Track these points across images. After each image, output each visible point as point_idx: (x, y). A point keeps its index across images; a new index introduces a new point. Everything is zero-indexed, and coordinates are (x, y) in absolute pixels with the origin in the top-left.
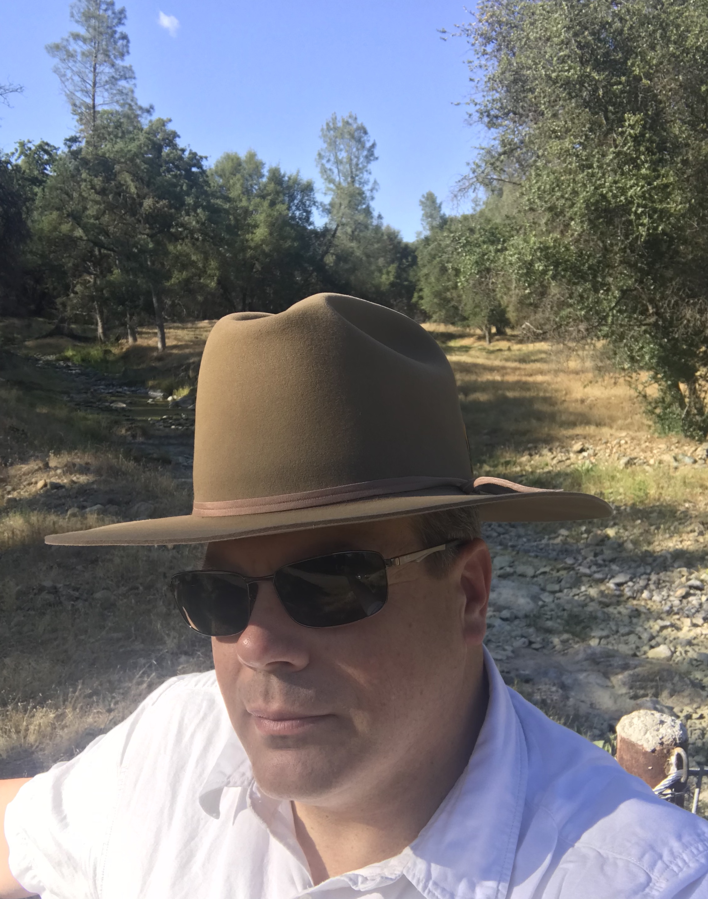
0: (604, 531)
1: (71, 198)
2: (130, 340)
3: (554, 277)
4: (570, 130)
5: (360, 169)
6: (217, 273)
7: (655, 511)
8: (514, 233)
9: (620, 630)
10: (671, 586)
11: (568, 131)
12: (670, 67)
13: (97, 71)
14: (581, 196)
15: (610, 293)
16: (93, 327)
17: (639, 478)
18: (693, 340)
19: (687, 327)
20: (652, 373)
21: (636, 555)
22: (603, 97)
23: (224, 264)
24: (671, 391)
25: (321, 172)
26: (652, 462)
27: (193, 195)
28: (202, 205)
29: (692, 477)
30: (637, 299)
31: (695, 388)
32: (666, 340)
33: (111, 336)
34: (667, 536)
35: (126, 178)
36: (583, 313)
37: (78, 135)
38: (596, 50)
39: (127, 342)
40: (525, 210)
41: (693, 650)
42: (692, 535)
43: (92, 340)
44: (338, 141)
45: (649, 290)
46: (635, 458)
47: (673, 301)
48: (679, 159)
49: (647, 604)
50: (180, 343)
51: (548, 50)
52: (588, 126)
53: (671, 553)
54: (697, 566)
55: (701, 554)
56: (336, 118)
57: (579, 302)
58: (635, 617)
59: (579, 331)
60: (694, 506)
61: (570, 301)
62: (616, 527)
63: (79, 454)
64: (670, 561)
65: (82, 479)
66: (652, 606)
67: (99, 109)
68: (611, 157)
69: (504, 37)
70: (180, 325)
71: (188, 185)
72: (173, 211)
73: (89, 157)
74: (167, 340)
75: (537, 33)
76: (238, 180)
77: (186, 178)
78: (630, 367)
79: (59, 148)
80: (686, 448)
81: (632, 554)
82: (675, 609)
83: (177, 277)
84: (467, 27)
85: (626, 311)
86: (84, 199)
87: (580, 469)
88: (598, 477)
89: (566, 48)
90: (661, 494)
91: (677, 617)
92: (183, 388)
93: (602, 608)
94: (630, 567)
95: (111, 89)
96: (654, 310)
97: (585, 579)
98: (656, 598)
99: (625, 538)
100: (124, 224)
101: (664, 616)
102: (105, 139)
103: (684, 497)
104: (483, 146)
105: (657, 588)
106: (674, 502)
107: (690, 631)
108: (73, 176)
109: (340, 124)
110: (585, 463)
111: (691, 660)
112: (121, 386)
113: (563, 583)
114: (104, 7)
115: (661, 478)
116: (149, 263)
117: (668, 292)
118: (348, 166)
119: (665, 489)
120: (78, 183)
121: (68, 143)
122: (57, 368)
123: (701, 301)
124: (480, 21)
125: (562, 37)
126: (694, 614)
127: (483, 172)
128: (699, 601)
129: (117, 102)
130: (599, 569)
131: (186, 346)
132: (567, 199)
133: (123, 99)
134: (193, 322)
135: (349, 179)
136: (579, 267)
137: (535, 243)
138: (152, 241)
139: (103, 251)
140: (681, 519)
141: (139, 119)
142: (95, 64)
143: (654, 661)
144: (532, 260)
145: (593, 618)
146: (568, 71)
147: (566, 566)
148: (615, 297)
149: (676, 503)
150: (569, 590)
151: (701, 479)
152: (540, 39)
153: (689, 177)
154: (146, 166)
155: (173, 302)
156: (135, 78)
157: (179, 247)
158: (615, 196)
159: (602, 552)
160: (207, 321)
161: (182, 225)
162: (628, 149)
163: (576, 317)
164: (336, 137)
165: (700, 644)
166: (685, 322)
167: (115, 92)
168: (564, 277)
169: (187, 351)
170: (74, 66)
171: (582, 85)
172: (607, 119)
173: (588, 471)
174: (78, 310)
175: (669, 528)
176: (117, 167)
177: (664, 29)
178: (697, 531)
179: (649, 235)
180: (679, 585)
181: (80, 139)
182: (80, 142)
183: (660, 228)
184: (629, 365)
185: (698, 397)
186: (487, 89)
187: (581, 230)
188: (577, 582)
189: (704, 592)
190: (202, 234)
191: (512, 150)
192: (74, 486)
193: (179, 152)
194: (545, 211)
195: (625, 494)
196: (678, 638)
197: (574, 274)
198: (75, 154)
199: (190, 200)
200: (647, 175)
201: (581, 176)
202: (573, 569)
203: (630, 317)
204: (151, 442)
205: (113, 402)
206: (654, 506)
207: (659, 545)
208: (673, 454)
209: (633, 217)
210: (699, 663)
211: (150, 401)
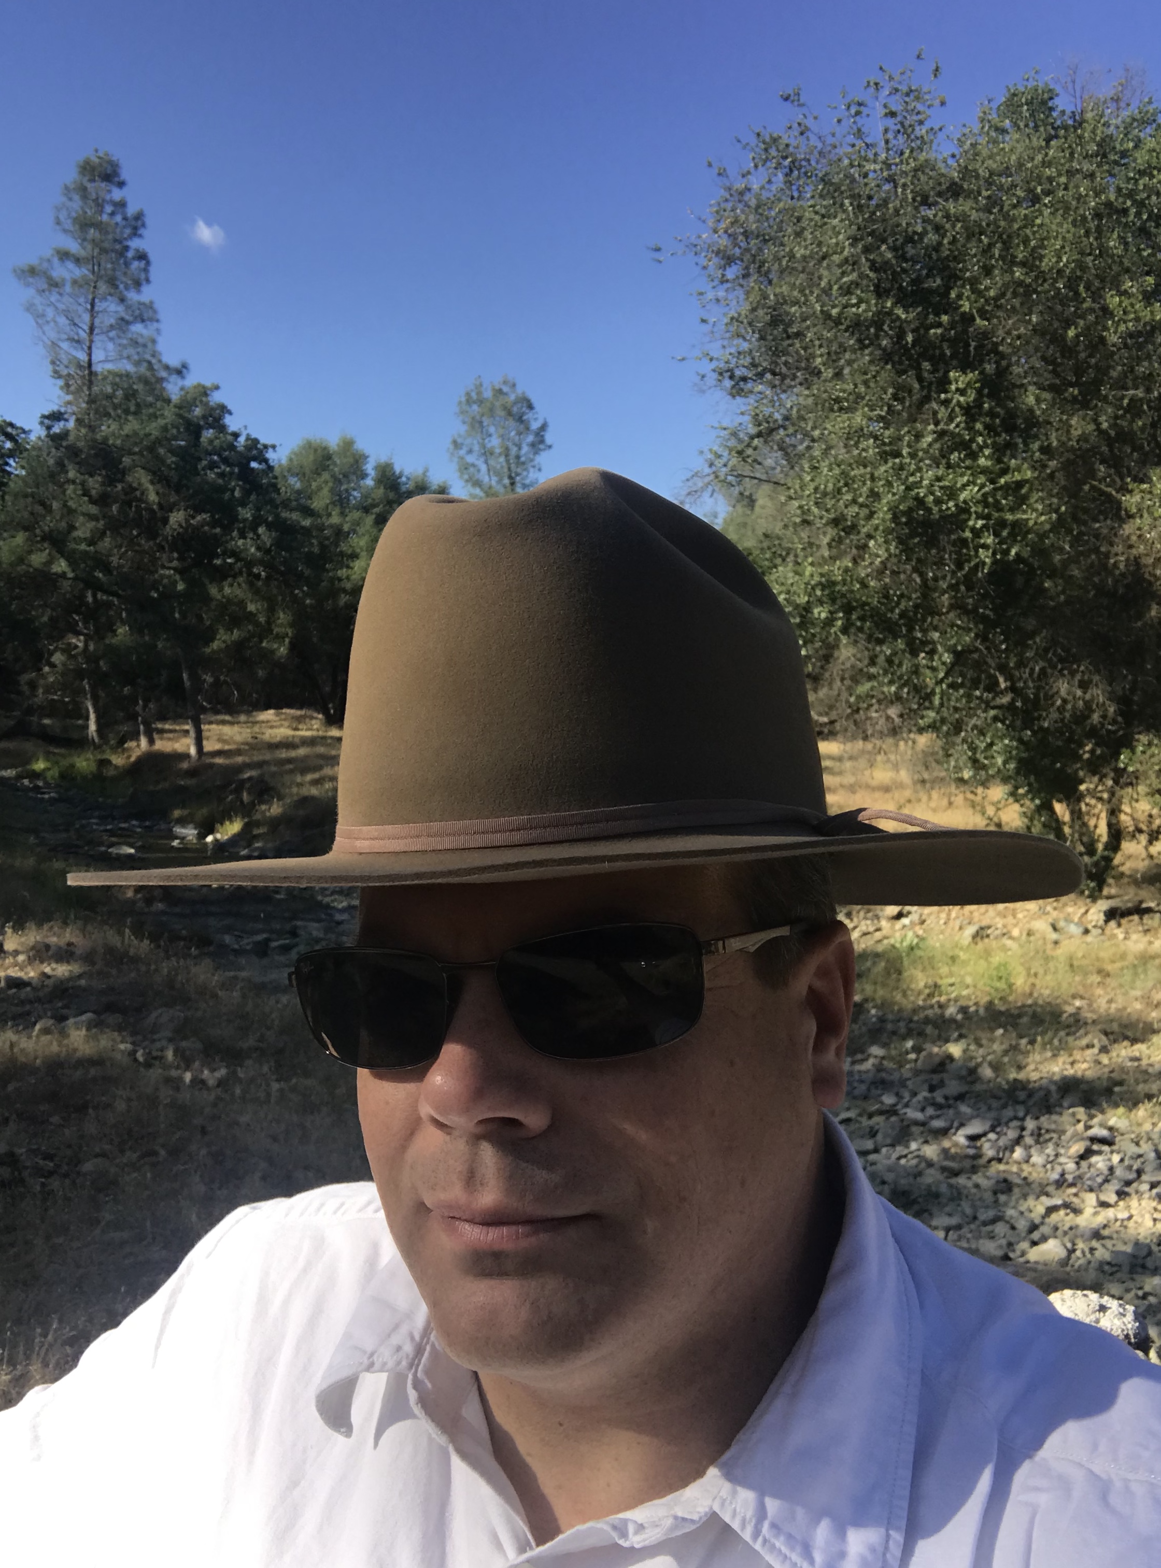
0: (944, 1048)
1: (48, 509)
2: (144, 742)
3: (845, 630)
4: (863, 398)
5: (523, 463)
6: (290, 632)
7: (1025, 1014)
8: (778, 561)
9: (978, 1215)
10: (1059, 1138)
11: (860, 397)
12: (1016, 302)
13: (96, 309)
14: (885, 501)
15: (936, 657)
16: (80, 722)
17: (996, 959)
18: (1072, 733)
19: (1061, 710)
20: (1007, 788)
21: (1000, 1087)
22: (914, 345)
23: (301, 619)
24: (1040, 816)
25: (460, 470)
26: (1016, 932)
27: (251, 505)
28: (266, 521)
29: (1084, 957)
30: (979, 665)
31: (1080, 809)
32: (1029, 733)
33: (111, 735)
34: (1049, 1054)
35: (141, 478)
36: (893, 689)
37: (63, 410)
38: (899, 273)
39: (138, 746)
40: (795, 523)
41: (1103, 1246)
42: (1089, 1052)
43: (80, 743)
44: (486, 422)
45: (999, 650)
46: (989, 927)
47: (1037, 668)
48: (1036, 446)
49: (1022, 1170)
50: (227, 747)
51: (825, 273)
52: (891, 391)
53: (1055, 1083)
54: (1101, 1105)
55: (1105, 1084)
56: (481, 385)
57: (886, 672)
58: (1003, 1193)
59: (888, 718)
60: (1090, 1005)
61: (873, 670)
62: (963, 1040)
63: (56, 929)
64: (1055, 1096)
65: (61, 970)
66: (1030, 1173)
67: (98, 368)
68: (929, 439)
69: (754, 256)
70: (227, 718)
71: (242, 488)
72: (218, 530)
73: (80, 444)
74: (205, 743)
75: (806, 248)
76: (326, 482)
77: (239, 478)
78: (974, 776)
79: (30, 431)
80: (1070, 910)
81: (991, 1085)
82: (1070, 1178)
83: (222, 639)
84: (693, 239)
85: (962, 685)
86: (71, 511)
87: (898, 945)
88: (929, 958)
89: (853, 270)
90: (1033, 985)
91: (1073, 1190)
92: (231, 822)
93: (947, 1178)
94: (990, 1109)
95: (119, 337)
96: (1008, 684)
97: (915, 1130)
98: (1037, 1159)
99: (979, 1060)
100: (136, 551)
101: (1051, 1189)
102: (108, 415)
103: (1073, 991)
104: (725, 425)
105: (1037, 1142)
106: (1057, 998)
107: (1096, 1214)
108: (52, 476)
109: (488, 394)
110: (906, 936)
111: (1102, 1264)
112: (126, 819)
113: (879, 1137)
114: (109, 209)
115: (1032, 958)
116: (177, 615)
117: (1029, 654)
118: (502, 459)
119: (1040, 976)
120: (61, 486)
121: (46, 421)
122: (18, 790)
123: (1082, 668)
124: (715, 231)
125: (846, 253)
126: (1101, 1185)
127: (725, 465)
128: (1108, 1163)
129: (128, 358)
130: (939, 1112)
131: (238, 752)
132: (861, 506)
133: (138, 353)
134: (248, 713)
135: (506, 481)
136: (885, 614)
137: (812, 576)
138: (182, 580)
139: (99, 595)
140: (1068, 1026)
141: (165, 385)
142: (93, 299)
143: (1040, 1267)
144: (808, 602)
145: (934, 1195)
146: (857, 305)
147: (884, 1108)
148: (944, 663)
149: (1058, 1001)
150: (891, 1150)
151: (1098, 959)
152: (811, 257)
153: (1053, 473)
154: (174, 459)
155: (217, 680)
156: (158, 321)
157: (227, 591)
158: (938, 501)
159: (942, 1084)
160: (272, 712)
161: (234, 554)
162: (957, 426)
163: (882, 697)
164: (483, 415)
165: (1115, 1236)
166: (1059, 702)
167: (125, 342)
168: (860, 629)
169: (239, 759)
170: (58, 301)
171: (879, 328)
172: (920, 379)
173: (912, 948)
174: (55, 693)
175: (1050, 1042)
176: (127, 461)
177: (1004, 243)
178: (1097, 1046)
179: (995, 562)
180: (1073, 1137)
181: (66, 416)
182: (66, 420)
183: (1013, 552)
184: (971, 773)
185: (1085, 825)
186: (728, 335)
187: (886, 555)
188: (903, 1135)
189: (1115, 1148)
190: (265, 567)
191: (771, 431)
192: (47, 982)
193: (230, 438)
194: (826, 525)
195: (975, 986)
196: (1077, 1226)
197: (877, 625)
198: (57, 439)
199: (246, 513)
200: (987, 467)
201: (883, 469)
202: (895, 1113)
203: (969, 697)
204: (177, 910)
205: (112, 845)
206: (1024, 1006)
207: (1036, 1069)
208: (1050, 920)
209: (968, 534)
210: (1115, 1269)
211: (176, 843)
